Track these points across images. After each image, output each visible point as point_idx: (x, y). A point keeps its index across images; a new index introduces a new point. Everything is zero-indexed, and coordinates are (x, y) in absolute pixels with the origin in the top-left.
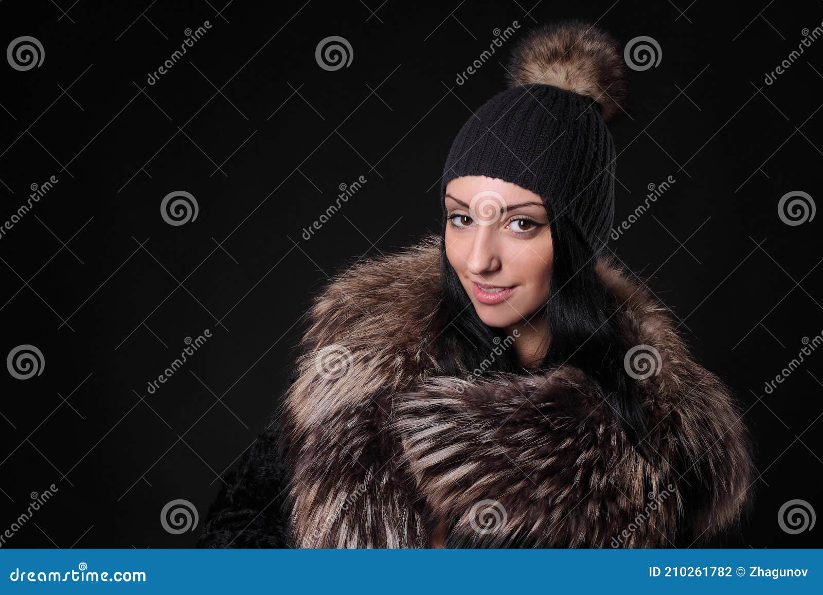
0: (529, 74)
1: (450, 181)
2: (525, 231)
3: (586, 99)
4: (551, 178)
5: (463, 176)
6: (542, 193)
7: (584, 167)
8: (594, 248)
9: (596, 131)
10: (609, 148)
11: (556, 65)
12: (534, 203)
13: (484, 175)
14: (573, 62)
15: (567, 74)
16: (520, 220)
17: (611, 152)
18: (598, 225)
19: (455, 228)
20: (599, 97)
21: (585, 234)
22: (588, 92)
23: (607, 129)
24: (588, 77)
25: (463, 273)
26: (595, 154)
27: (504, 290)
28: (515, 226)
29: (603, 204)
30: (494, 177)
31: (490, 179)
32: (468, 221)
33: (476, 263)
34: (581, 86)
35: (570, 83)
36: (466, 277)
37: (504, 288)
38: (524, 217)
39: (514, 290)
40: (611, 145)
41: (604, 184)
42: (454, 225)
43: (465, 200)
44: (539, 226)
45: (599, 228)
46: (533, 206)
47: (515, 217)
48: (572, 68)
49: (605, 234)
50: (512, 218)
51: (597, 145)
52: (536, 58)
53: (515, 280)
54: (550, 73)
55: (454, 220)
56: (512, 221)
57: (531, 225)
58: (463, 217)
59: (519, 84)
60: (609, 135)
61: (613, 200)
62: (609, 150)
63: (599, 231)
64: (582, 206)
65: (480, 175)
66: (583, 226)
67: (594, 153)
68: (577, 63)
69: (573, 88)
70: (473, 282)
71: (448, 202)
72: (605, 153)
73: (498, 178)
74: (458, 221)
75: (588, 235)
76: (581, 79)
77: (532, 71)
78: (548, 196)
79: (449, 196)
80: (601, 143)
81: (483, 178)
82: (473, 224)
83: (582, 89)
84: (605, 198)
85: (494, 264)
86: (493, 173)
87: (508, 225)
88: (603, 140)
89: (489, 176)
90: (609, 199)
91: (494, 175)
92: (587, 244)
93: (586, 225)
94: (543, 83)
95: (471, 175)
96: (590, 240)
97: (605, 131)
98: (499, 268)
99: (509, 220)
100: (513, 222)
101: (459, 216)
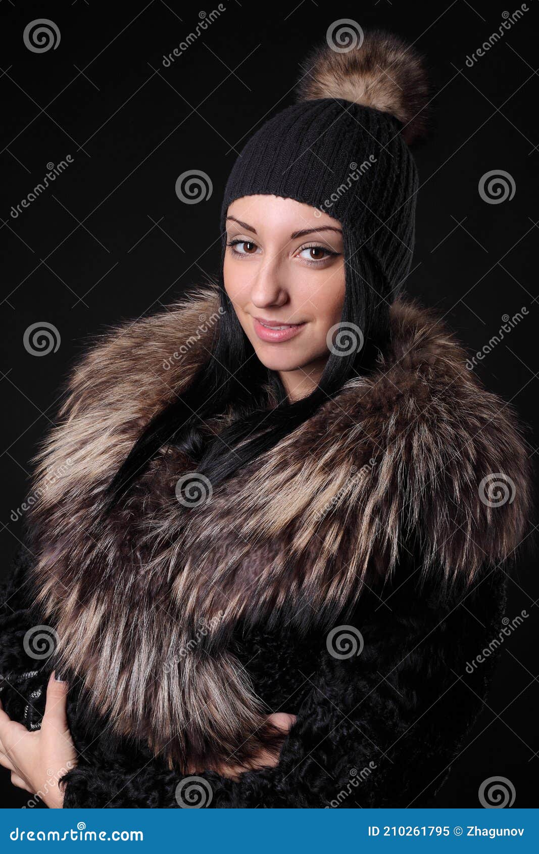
0: (323, 86)
1: (233, 201)
2: (318, 260)
3: (386, 117)
4: (350, 200)
5: (251, 195)
6: (339, 217)
7: (386, 192)
8: (392, 283)
9: (398, 152)
10: (412, 171)
11: (355, 77)
12: (330, 228)
13: (275, 194)
14: (374, 74)
15: (367, 88)
16: (312, 248)
17: (414, 176)
18: (398, 257)
19: (237, 256)
20: (401, 115)
21: (384, 266)
22: (390, 108)
23: (409, 151)
24: (390, 91)
25: (243, 307)
26: (398, 177)
27: (291, 327)
28: (306, 255)
29: (404, 234)
30: (285, 197)
31: (280, 199)
32: (252, 247)
33: (262, 295)
34: (382, 101)
35: (369, 98)
36: (247, 313)
37: (290, 326)
38: (319, 245)
39: (303, 328)
40: (414, 168)
41: (405, 212)
42: (236, 252)
43: (250, 223)
44: (334, 256)
45: (400, 261)
46: (329, 231)
47: (307, 245)
48: (372, 81)
49: (405, 268)
50: (303, 247)
51: (400, 167)
52: (331, 69)
53: (304, 317)
54: (348, 87)
55: (236, 247)
56: (303, 250)
57: (325, 254)
58: (246, 243)
59: (311, 98)
60: (411, 157)
61: (414, 230)
62: (411, 175)
63: (399, 265)
64: (382, 235)
65: (270, 194)
66: (382, 257)
67: (396, 176)
68: (379, 76)
69: (373, 103)
70: (255, 318)
71: (230, 226)
72: (407, 177)
73: (291, 198)
74: (240, 248)
75: (387, 268)
76: (382, 93)
77: (327, 83)
78: (346, 220)
79: (231, 218)
80: (404, 166)
81: (272, 197)
82: (258, 250)
83: (383, 105)
84: (406, 227)
85: (282, 297)
86: (284, 192)
87: (299, 254)
88: (406, 162)
89: (279, 196)
90: (410, 228)
91: (285, 195)
92: (385, 278)
93: (386, 256)
94: (339, 97)
95: (258, 193)
96: (389, 274)
97: (408, 152)
98: (287, 301)
99: (300, 249)
100: (305, 251)
101: (241, 242)
